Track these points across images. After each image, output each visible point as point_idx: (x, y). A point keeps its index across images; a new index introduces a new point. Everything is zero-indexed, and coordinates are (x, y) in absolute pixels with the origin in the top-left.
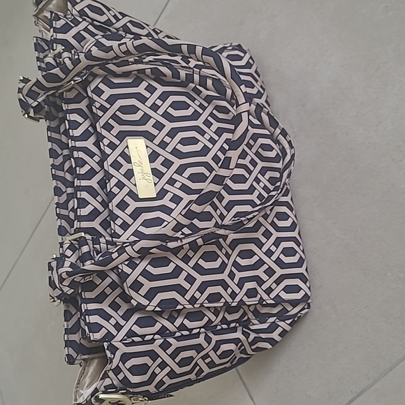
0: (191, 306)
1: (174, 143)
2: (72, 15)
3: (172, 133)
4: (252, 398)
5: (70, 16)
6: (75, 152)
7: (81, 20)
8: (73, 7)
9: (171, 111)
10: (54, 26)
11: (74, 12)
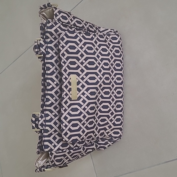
0: (81, 141)
1: (86, 78)
2: (55, 20)
3: (87, 74)
4: (92, 159)
5: (54, 21)
6: (47, 80)
7: (58, 22)
8: (56, 17)
9: (88, 65)
10: (47, 26)
11: (56, 19)
